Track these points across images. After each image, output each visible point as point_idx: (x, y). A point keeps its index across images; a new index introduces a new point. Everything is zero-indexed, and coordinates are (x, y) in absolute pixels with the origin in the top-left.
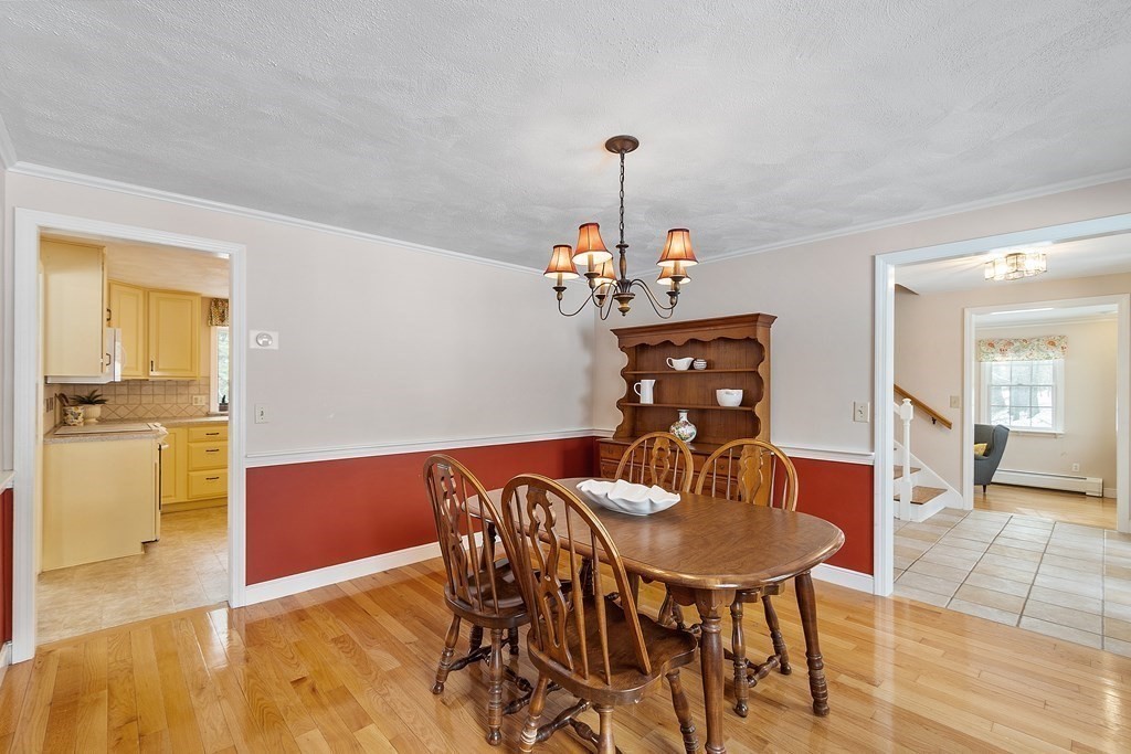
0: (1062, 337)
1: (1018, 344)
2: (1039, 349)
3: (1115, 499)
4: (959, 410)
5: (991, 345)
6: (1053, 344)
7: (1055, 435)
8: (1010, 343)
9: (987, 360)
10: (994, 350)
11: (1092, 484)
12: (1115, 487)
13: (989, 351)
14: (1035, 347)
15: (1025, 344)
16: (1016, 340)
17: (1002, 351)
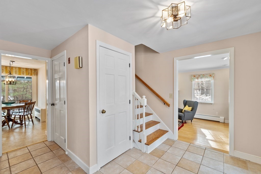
0: (213, 74)
1: (201, 76)
2: (207, 77)
3: (228, 124)
4: (172, 99)
5: (195, 76)
6: (211, 76)
7: (211, 104)
8: (199, 76)
9: (193, 81)
10: (195, 78)
11: (221, 119)
12: (228, 120)
13: (194, 78)
14: (206, 77)
15: (203, 76)
16: (201, 75)
17: (197, 78)
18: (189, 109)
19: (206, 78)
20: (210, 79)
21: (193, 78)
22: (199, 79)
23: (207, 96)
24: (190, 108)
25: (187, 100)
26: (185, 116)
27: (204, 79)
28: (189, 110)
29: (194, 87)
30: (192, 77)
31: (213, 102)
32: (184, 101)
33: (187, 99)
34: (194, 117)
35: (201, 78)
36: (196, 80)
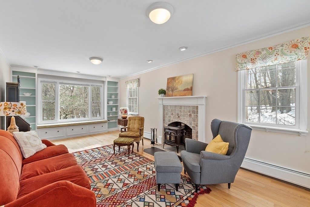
0: (305, 39)
1: (264, 52)
2: (283, 54)
5: (244, 56)
6: (296, 46)
7: (299, 134)
8: (258, 53)
9: (242, 69)
10: (246, 60)
13: (243, 62)
14: (280, 53)
15: (272, 51)
16: (263, 49)
17: (253, 61)
18: (220, 149)
19: (279, 57)
20: (294, 56)
21: (240, 62)
22: (258, 61)
23: (282, 113)
24: (225, 146)
25: (222, 121)
26: (205, 171)
27: (273, 58)
28: (219, 152)
29: (242, 87)
30: (238, 60)
31: (303, 129)
32: (214, 122)
33: (221, 119)
34: (242, 166)
35: (264, 58)
36: (250, 66)
